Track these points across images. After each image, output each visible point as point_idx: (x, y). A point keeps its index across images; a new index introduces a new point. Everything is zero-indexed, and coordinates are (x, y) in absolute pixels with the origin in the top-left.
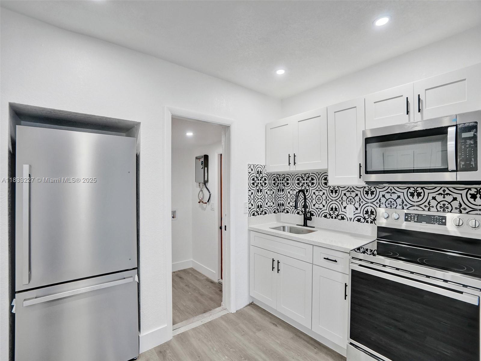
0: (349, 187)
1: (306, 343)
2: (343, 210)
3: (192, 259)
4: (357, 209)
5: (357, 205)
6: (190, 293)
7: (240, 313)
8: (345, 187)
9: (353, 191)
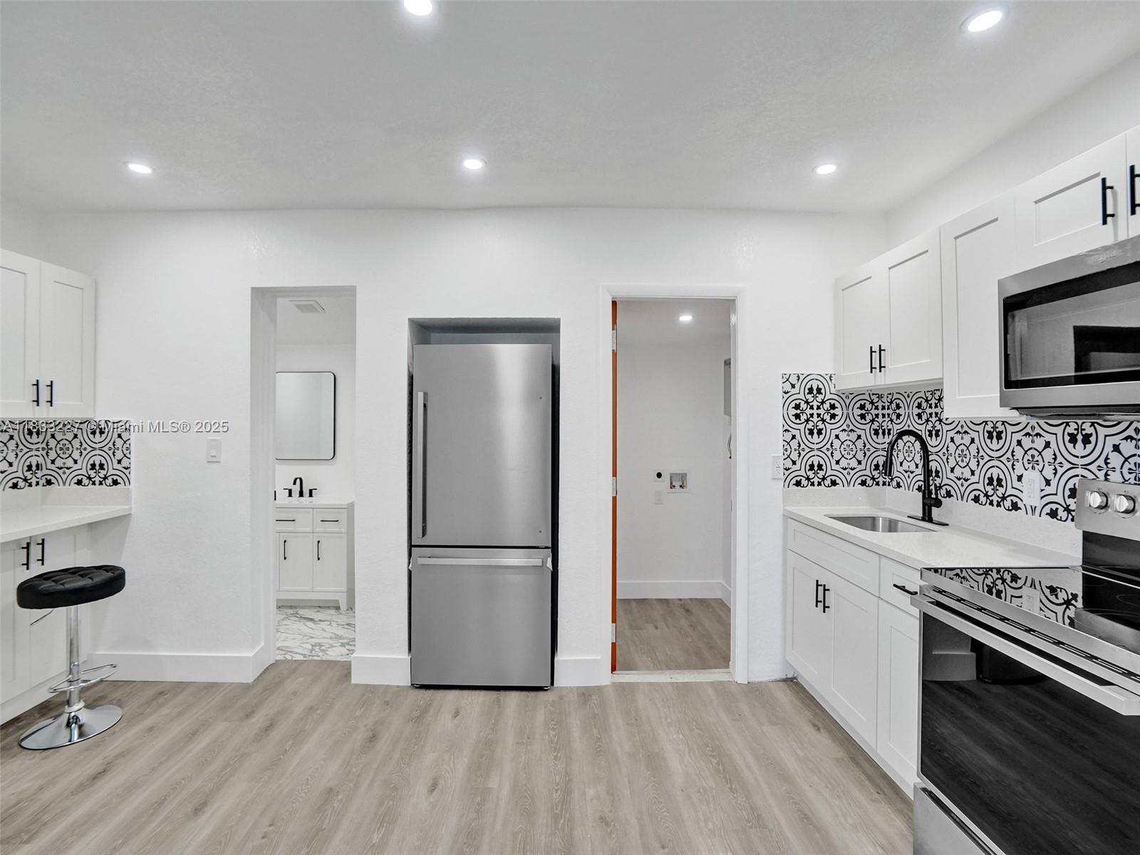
0: (1028, 423)
1: (863, 777)
2: (1016, 484)
3: (721, 581)
4: (1048, 483)
5: (1049, 472)
6: (690, 640)
7: (754, 690)
8: (1020, 423)
9: (1038, 435)
